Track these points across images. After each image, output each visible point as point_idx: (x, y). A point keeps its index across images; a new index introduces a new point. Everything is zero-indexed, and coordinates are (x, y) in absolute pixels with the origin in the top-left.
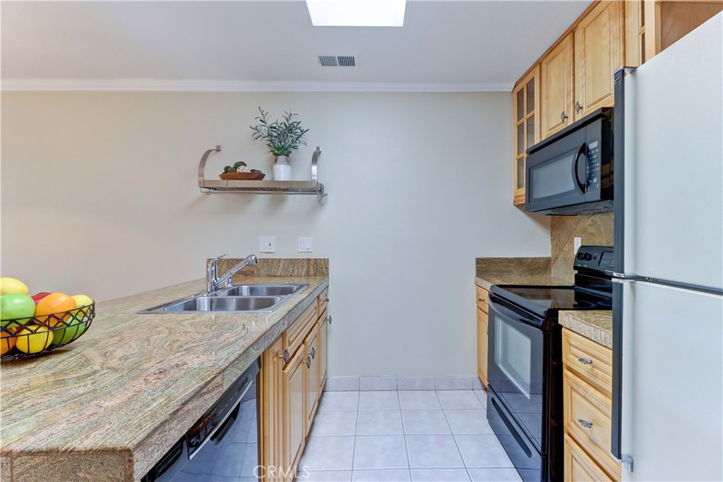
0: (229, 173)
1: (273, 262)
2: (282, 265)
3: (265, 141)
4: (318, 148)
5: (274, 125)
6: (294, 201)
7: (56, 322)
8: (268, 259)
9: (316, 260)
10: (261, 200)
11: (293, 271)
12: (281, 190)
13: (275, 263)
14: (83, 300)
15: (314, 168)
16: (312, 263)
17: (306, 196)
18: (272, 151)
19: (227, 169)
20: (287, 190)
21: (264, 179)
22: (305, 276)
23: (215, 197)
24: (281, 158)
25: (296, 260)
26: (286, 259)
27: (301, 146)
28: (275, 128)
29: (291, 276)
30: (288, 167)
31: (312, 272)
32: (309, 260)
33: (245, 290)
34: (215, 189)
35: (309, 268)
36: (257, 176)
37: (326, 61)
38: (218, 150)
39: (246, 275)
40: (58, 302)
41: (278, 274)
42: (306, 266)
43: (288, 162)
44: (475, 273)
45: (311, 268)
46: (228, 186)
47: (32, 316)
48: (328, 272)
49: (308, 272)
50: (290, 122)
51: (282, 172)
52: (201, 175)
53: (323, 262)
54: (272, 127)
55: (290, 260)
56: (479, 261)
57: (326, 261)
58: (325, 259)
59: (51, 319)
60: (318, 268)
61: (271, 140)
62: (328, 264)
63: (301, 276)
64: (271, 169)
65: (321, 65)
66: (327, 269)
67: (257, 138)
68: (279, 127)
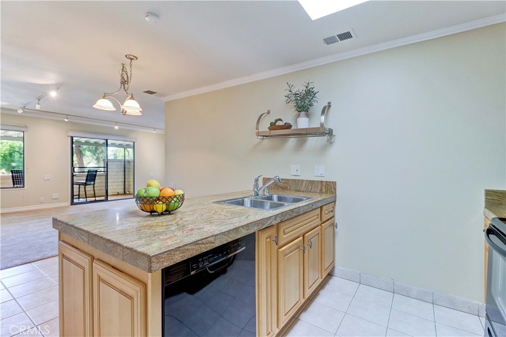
0: (273, 126)
1: (298, 182)
2: (304, 184)
3: (293, 104)
4: (329, 103)
5: (297, 93)
6: (313, 142)
7: (166, 200)
8: (296, 180)
9: (327, 182)
10: (292, 142)
11: (312, 188)
12: (303, 134)
13: (300, 182)
14: (179, 192)
15: (323, 118)
16: (324, 184)
17: (320, 137)
18: (297, 110)
19: (272, 124)
20: (306, 134)
21: (292, 128)
22: (319, 192)
23: (267, 141)
24: (303, 113)
25: (313, 181)
26: (307, 180)
27: (315, 104)
28: (298, 94)
29: (310, 192)
30: (307, 119)
31: (324, 190)
32: (322, 182)
33: (275, 197)
34: (267, 136)
35: (322, 187)
36: (288, 126)
37: (329, 41)
38: (269, 112)
39: (283, 189)
40: (168, 192)
41: (302, 190)
42: (320, 186)
43: (308, 116)
44: (483, 205)
45: (324, 187)
46: (271, 134)
47: (158, 196)
48: (336, 191)
49: (321, 190)
50: (308, 89)
51: (303, 123)
52: (257, 129)
53: (332, 184)
54: (296, 94)
55: (310, 181)
56: (488, 193)
57: (334, 183)
58: (333, 182)
59: (164, 199)
60: (329, 187)
61: (296, 103)
62: (336, 185)
63: (317, 193)
64: (296, 122)
65: (326, 44)
66: (335, 189)
67: (289, 102)
68: (301, 93)
